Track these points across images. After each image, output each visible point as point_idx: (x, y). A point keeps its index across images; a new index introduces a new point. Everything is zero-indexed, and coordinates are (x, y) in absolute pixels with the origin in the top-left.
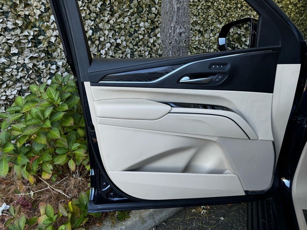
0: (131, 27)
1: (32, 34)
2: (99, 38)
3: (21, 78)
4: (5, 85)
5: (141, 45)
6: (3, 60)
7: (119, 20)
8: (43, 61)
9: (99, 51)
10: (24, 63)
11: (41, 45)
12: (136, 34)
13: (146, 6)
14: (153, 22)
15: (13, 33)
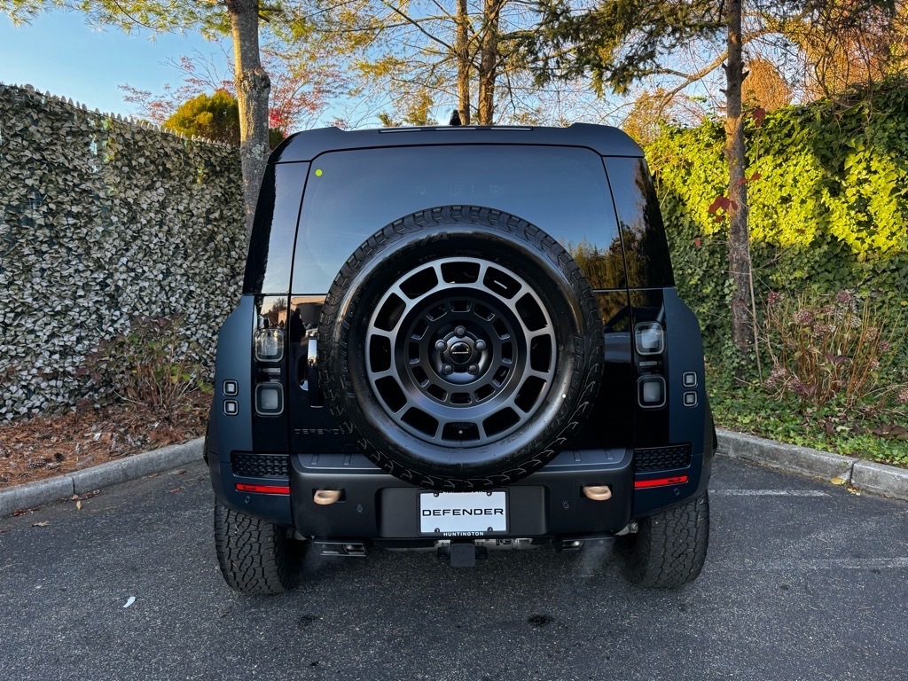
0: (207, 273)
1: (102, 276)
2: (170, 283)
3: (82, 322)
4: (65, 329)
5: (218, 295)
6: (68, 302)
7: (193, 265)
8: (106, 306)
9: (168, 298)
10: (89, 307)
11: (108, 289)
12: (213, 281)
13: (224, 249)
14: (233, 268)
15: (82, 274)
